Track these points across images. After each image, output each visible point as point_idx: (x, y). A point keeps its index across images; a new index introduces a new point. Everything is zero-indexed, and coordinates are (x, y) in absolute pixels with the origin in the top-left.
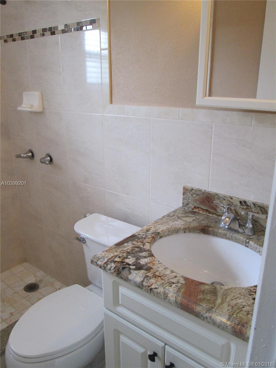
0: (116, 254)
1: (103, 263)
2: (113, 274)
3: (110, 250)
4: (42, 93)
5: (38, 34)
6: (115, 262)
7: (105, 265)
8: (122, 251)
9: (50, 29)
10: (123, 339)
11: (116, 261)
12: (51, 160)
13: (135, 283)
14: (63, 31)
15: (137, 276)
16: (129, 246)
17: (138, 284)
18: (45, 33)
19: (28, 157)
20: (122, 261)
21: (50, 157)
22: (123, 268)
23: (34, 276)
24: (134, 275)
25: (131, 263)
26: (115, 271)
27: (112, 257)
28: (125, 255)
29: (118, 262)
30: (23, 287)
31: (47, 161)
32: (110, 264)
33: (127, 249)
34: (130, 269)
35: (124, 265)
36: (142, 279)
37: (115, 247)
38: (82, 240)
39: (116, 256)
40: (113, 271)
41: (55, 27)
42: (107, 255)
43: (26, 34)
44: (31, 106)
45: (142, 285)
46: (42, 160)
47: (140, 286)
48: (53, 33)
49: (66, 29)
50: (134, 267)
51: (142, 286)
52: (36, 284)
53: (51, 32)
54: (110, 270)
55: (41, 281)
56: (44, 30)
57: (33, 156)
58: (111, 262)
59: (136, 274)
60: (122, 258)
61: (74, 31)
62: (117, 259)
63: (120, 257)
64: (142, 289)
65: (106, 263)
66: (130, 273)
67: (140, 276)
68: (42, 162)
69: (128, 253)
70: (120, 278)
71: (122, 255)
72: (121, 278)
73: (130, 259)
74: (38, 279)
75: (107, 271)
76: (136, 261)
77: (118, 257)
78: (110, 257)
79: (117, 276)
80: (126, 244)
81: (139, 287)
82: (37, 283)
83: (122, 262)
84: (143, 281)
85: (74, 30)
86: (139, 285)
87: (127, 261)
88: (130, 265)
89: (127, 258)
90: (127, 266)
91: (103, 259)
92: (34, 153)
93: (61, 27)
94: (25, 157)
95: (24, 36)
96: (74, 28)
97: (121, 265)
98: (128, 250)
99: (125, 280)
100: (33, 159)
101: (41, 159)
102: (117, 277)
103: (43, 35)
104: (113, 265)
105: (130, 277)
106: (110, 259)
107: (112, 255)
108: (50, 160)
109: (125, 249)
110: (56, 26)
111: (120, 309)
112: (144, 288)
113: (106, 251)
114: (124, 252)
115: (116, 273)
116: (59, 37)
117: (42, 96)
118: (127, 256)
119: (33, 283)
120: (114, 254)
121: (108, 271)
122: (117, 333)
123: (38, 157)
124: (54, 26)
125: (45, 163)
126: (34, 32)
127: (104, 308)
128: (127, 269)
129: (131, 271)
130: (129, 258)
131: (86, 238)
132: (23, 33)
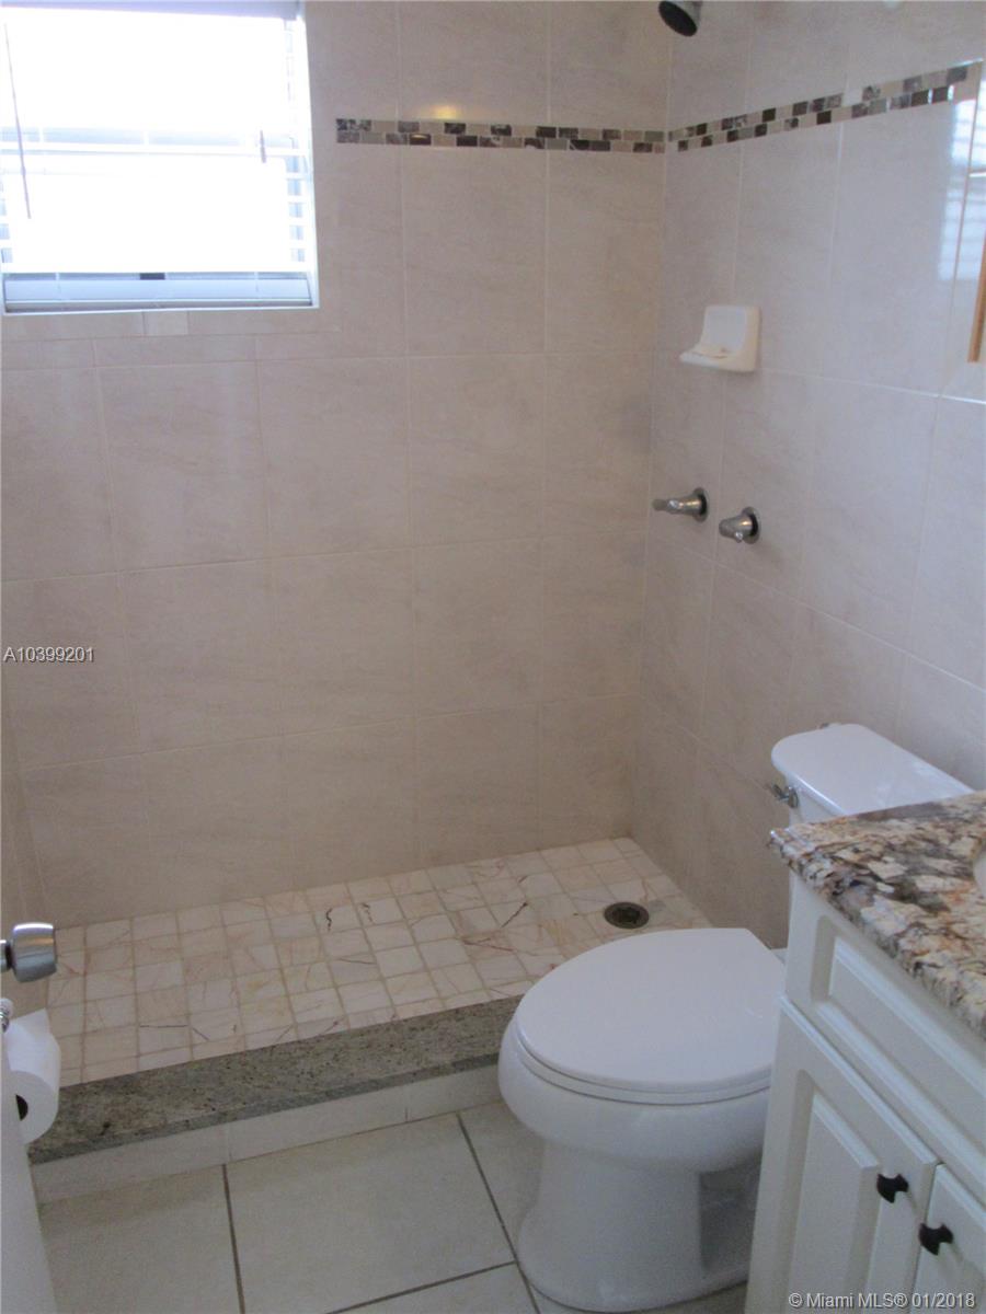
0: (849, 838)
1: (802, 852)
2: (820, 892)
3: (838, 823)
4: (761, 313)
5: (779, 119)
6: (834, 859)
7: (804, 862)
8: (874, 836)
9: (818, 104)
10: (820, 1108)
11: (841, 859)
12: (755, 530)
13: (877, 932)
14: (858, 111)
15: (888, 916)
16: (901, 830)
17: (883, 939)
18: (799, 117)
19: (689, 511)
20: (862, 863)
21: (753, 519)
22: (855, 883)
23: (643, 883)
24: (881, 910)
25: (884, 875)
26: (826, 885)
27: (833, 845)
28: (876, 850)
29: (847, 863)
30: (605, 905)
31: (738, 531)
32: (819, 861)
33: (891, 835)
34: (875, 890)
35: (859, 875)
36: (901, 928)
37: (855, 819)
38: (788, 797)
39: (845, 846)
40: (821, 883)
41: (832, 98)
42: (819, 836)
43: (745, 121)
44: (723, 351)
45: (896, 945)
46: (727, 527)
47: (889, 947)
48: (824, 118)
49: (868, 104)
50: (890, 889)
51: (892, 948)
52: (642, 908)
53: (819, 116)
54: (814, 877)
55: (659, 904)
56: (799, 108)
57: (703, 510)
58: (824, 856)
59: (889, 910)
60: (863, 854)
61: (891, 108)
62: (847, 855)
63: (857, 851)
64: (893, 956)
65: (808, 855)
66: (871, 901)
67: (897, 919)
68: (724, 533)
69: (890, 848)
70: (836, 907)
71: (868, 846)
72: (841, 909)
73: (887, 867)
74: (652, 898)
75: (805, 880)
76: (903, 876)
77: (851, 848)
78: (826, 842)
79: (830, 902)
80: (894, 822)
81: (885, 949)
82: (646, 907)
83: (858, 866)
84: (901, 935)
85: (893, 106)
86: (886, 944)
87: (875, 866)
88: (877, 879)
89: (878, 859)
90: (870, 880)
91: (803, 843)
92: (708, 500)
93: (853, 97)
94: (679, 511)
95: (739, 128)
96: (893, 99)
97: (850, 873)
98: (894, 841)
99: (851, 919)
100: (704, 519)
101: (723, 522)
102: (829, 906)
103: (794, 124)
104: (828, 866)
105: (866, 912)
106: (822, 847)
107: (836, 839)
108: (750, 528)
109: (885, 834)
110: (835, 93)
111: (829, 1014)
112: (899, 956)
113: (823, 824)
114: (875, 842)
115: (827, 890)
116: (840, 128)
117: (761, 320)
118: (882, 855)
119: (633, 905)
120: (843, 836)
121: (808, 879)
122: (807, 1086)
123: (715, 516)
124: (831, 94)
125: (733, 536)
126: (769, 115)
127: (784, 998)
128: (865, 888)
129: (876, 897)
130: (886, 862)
131: (803, 792)
132: (737, 118)
